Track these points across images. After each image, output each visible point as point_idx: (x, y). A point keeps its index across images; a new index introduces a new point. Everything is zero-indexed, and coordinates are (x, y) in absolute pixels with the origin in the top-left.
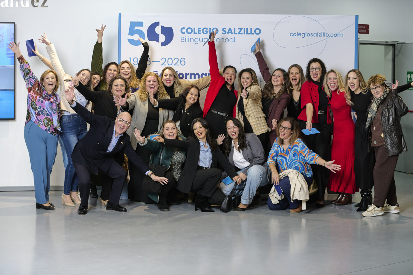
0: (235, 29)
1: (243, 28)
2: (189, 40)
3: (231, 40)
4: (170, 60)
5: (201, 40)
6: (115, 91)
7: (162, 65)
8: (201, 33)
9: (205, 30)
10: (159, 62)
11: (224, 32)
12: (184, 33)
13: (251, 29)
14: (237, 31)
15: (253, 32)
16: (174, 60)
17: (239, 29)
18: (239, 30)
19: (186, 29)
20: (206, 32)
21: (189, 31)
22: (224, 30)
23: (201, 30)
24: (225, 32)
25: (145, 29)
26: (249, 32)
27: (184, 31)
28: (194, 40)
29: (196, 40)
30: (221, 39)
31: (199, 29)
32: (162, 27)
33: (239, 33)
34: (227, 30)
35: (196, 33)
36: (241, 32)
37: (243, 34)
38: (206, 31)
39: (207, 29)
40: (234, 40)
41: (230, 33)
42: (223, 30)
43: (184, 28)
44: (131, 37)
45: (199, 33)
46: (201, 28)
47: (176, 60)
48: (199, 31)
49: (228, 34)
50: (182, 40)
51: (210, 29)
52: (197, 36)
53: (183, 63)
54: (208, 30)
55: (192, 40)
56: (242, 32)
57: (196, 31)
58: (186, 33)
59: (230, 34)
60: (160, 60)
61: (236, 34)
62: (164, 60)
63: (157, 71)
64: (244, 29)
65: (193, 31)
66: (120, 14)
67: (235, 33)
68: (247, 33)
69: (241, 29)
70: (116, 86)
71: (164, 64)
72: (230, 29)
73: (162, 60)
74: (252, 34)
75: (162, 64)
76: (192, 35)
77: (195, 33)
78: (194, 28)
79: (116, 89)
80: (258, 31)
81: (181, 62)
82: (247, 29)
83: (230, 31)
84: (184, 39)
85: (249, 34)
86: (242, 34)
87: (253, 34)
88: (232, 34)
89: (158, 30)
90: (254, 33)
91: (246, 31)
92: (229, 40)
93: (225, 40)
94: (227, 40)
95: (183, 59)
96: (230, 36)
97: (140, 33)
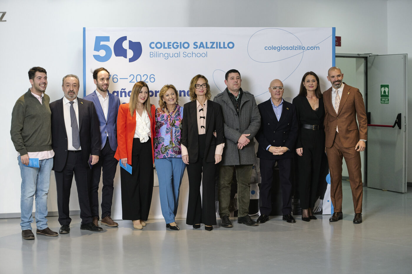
0: (206, 43)
1: (216, 41)
2: (158, 55)
3: (203, 55)
4: (139, 77)
5: (171, 56)
7: (130, 82)
8: (171, 48)
9: (175, 44)
10: (127, 79)
11: (195, 47)
12: (153, 48)
13: (224, 43)
14: (209, 45)
15: (226, 46)
16: (143, 76)
17: (211, 43)
18: (212, 44)
19: (155, 43)
20: (176, 47)
21: (159, 45)
22: (196, 44)
23: (171, 44)
24: (197, 46)
25: (111, 44)
26: (222, 46)
27: (153, 45)
28: (164, 55)
29: (166, 55)
30: (192, 54)
31: (169, 43)
32: (130, 42)
33: (212, 47)
34: (198, 44)
35: (166, 48)
36: (213, 47)
37: (216, 48)
38: (176, 46)
39: (177, 43)
40: (206, 55)
41: (202, 47)
42: (194, 44)
43: (153, 43)
44: (97, 53)
45: (169, 48)
46: (171, 43)
47: (146, 76)
48: (169, 45)
49: (199, 48)
50: (152, 55)
51: (181, 43)
52: (168, 51)
53: (152, 80)
54: (178, 45)
55: (161, 55)
56: (215, 46)
57: (166, 46)
58: (155, 48)
59: (202, 48)
60: (128, 77)
61: (209, 48)
62: (132, 77)
63: (125, 89)
64: (217, 43)
65: (163, 45)
66: (84, 29)
67: (207, 48)
68: (220, 48)
69: (213, 43)
71: (132, 81)
72: (202, 43)
73: (130, 76)
74: (224, 48)
76: (162, 50)
77: (164, 48)
78: (164, 43)
80: (231, 45)
81: (150, 79)
82: (220, 43)
83: (202, 46)
84: (154, 55)
85: (222, 48)
87: (226, 48)
88: (204, 48)
89: (125, 45)
90: (227, 47)
91: (218, 45)
92: (201, 55)
93: (196, 55)
94: (199, 55)
95: (152, 76)
96: (202, 50)
97: (106, 48)
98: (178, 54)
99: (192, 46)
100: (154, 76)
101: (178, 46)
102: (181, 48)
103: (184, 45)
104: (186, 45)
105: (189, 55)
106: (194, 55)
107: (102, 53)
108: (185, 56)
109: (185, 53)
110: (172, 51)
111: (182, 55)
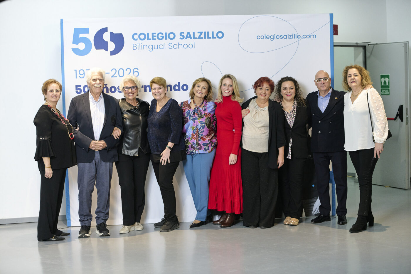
0: (194, 33)
1: (204, 31)
2: (142, 47)
3: (191, 46)
4: (121, 71)
5: (156, 47)
6: (285, 95)
8: (155, 39)
9: (160, 35)
10: (109, 73)
11: (182, 37)
12: (137, 40)
13: (213, 33)
14: (197, 35)
15: (215, 36)
16: (126, 70)
17: (198, 32)
18: (199, 34)
19: (138, 34)
20: (161, 38)
21: (142, 37)
22: (182, 34)
23: (156, 35)
24: (183, 36)
25: (91, 37)
26: (210, 36)
27: (136, 37)
28: (148, 47)
29: (151, 47)
30: (179, 45)
31: (153, 34)
32: (111, 33)
33: (199, 38)
34: (185, 35)
35: (150, 39)
36: (201, 37)
37: (204, 38)
38: (161, 36)
39: (162, 34)
40: (194, 46)
41: (188, 37)
42: (181, 34)
43: (136, 34)
44: (75, 46)
45: (153, 39)
46: (155, 33)
47: (128, 71)
48: (153, 36)
49: (186, 38)
50: (135, 47)
51: (166, 33)
52: (152, 42)
54: (163, 35)
55: (145, 47)
56: (203, 36)
57: (150, 37)
58: (138, 39)
59: (189, 39)
60: (110, 71)
61: (196, 38)
62: (114, 71)
63: (107, 84)
64: (205, 33)
65: (146, 37)
66: (62, 21)
67: (194, 38)
68: (209, 38)
69: (201, 33)
70: (284, 89)
71: (114, 76)
72: (189, 33)
73: (112, 71)
74: (213, 38)
75: (112, 76)
76: (146, 42)
77: (148, 39)
78: (148, 34)
79: (285, 93)
80: (220, 35)
81: (133, 73)
82: (208, 32)
83: (189, 36)
84: (137, 47)
85: (210, 38)
86: (202, 38)
87: (215, 38)
88: (191, 38)
89: (106, 37)
90: (217, 37)
91: (207, 35)
92: (188, 46)
93: (183, 47)
94: (186, 46)
95: (136, 70)
96: (189, 41)
97: (86, 41)
98: (163, 46)
99: (178, 36)
100: (138, 69)
101: (163, 37)
102: (166, 39)
103: (170, 36)
104: (172, 36)
105: (175, 46)
106: (180, 46)
107: (81, 46)
108: (171, 47)
109: (170, 45)
110: (157, 42)
111: (167, 46)
